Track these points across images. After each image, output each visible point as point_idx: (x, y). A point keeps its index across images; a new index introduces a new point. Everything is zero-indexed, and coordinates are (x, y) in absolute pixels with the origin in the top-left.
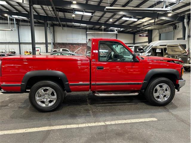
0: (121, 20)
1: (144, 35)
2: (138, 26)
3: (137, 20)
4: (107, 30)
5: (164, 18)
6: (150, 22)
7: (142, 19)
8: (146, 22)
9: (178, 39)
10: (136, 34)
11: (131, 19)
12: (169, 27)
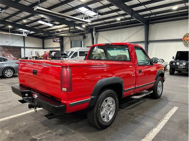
0: (35, 23)
1: (57, 40)
2: (51, 32)
3: (53, 26)
4: (15, 31)
5: (78, 28)
6: (64, 29)
7: (58, 25)
8: (60, 28)
9: (87, 47)
10: (45, 39)
11: (47, 23)
12: (80, 37)
